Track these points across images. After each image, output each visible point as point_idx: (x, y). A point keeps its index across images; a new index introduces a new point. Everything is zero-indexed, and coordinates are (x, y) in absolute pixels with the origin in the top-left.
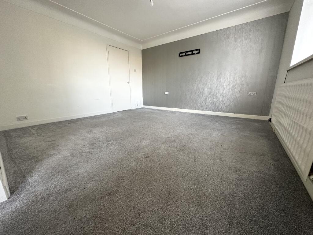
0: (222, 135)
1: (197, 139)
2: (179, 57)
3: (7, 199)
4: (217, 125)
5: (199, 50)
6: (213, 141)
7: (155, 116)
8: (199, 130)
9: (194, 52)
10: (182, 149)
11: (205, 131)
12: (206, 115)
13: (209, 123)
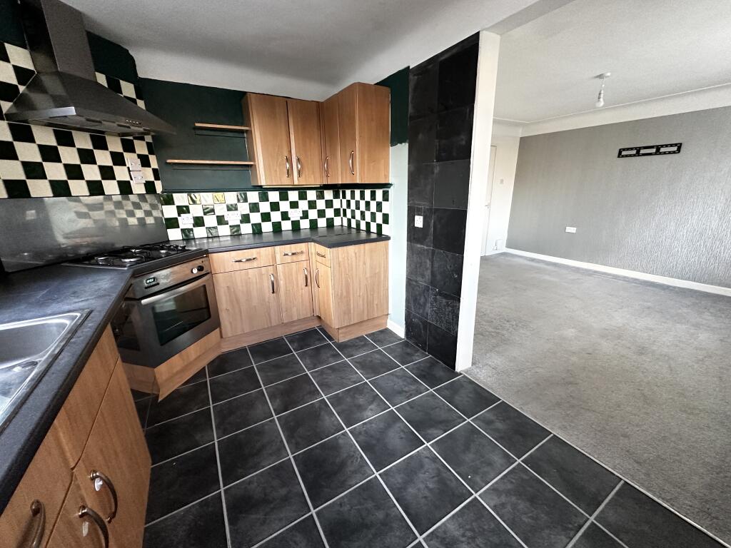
0: (721, 340)
1: (664, 339)
2: (619, 157)
3: (470, 366)
4: (707, 316)
5: (679, 146)
6: (701, 349)
7: (547, 277)
8: (665, 323)
9: (662, 150)
10: (642, 351)
11: (678, 326)
12: (675, 287)
13: (685, 310)
